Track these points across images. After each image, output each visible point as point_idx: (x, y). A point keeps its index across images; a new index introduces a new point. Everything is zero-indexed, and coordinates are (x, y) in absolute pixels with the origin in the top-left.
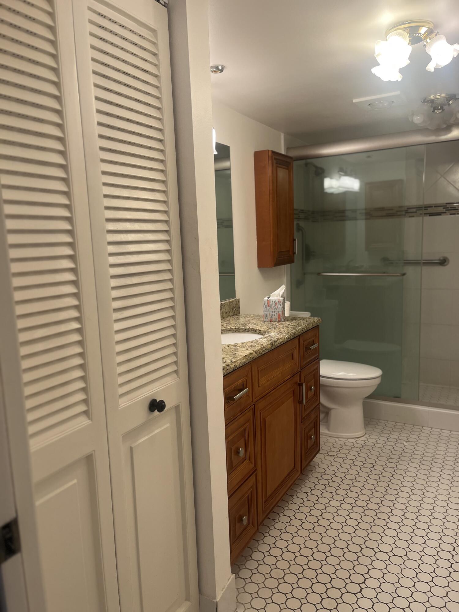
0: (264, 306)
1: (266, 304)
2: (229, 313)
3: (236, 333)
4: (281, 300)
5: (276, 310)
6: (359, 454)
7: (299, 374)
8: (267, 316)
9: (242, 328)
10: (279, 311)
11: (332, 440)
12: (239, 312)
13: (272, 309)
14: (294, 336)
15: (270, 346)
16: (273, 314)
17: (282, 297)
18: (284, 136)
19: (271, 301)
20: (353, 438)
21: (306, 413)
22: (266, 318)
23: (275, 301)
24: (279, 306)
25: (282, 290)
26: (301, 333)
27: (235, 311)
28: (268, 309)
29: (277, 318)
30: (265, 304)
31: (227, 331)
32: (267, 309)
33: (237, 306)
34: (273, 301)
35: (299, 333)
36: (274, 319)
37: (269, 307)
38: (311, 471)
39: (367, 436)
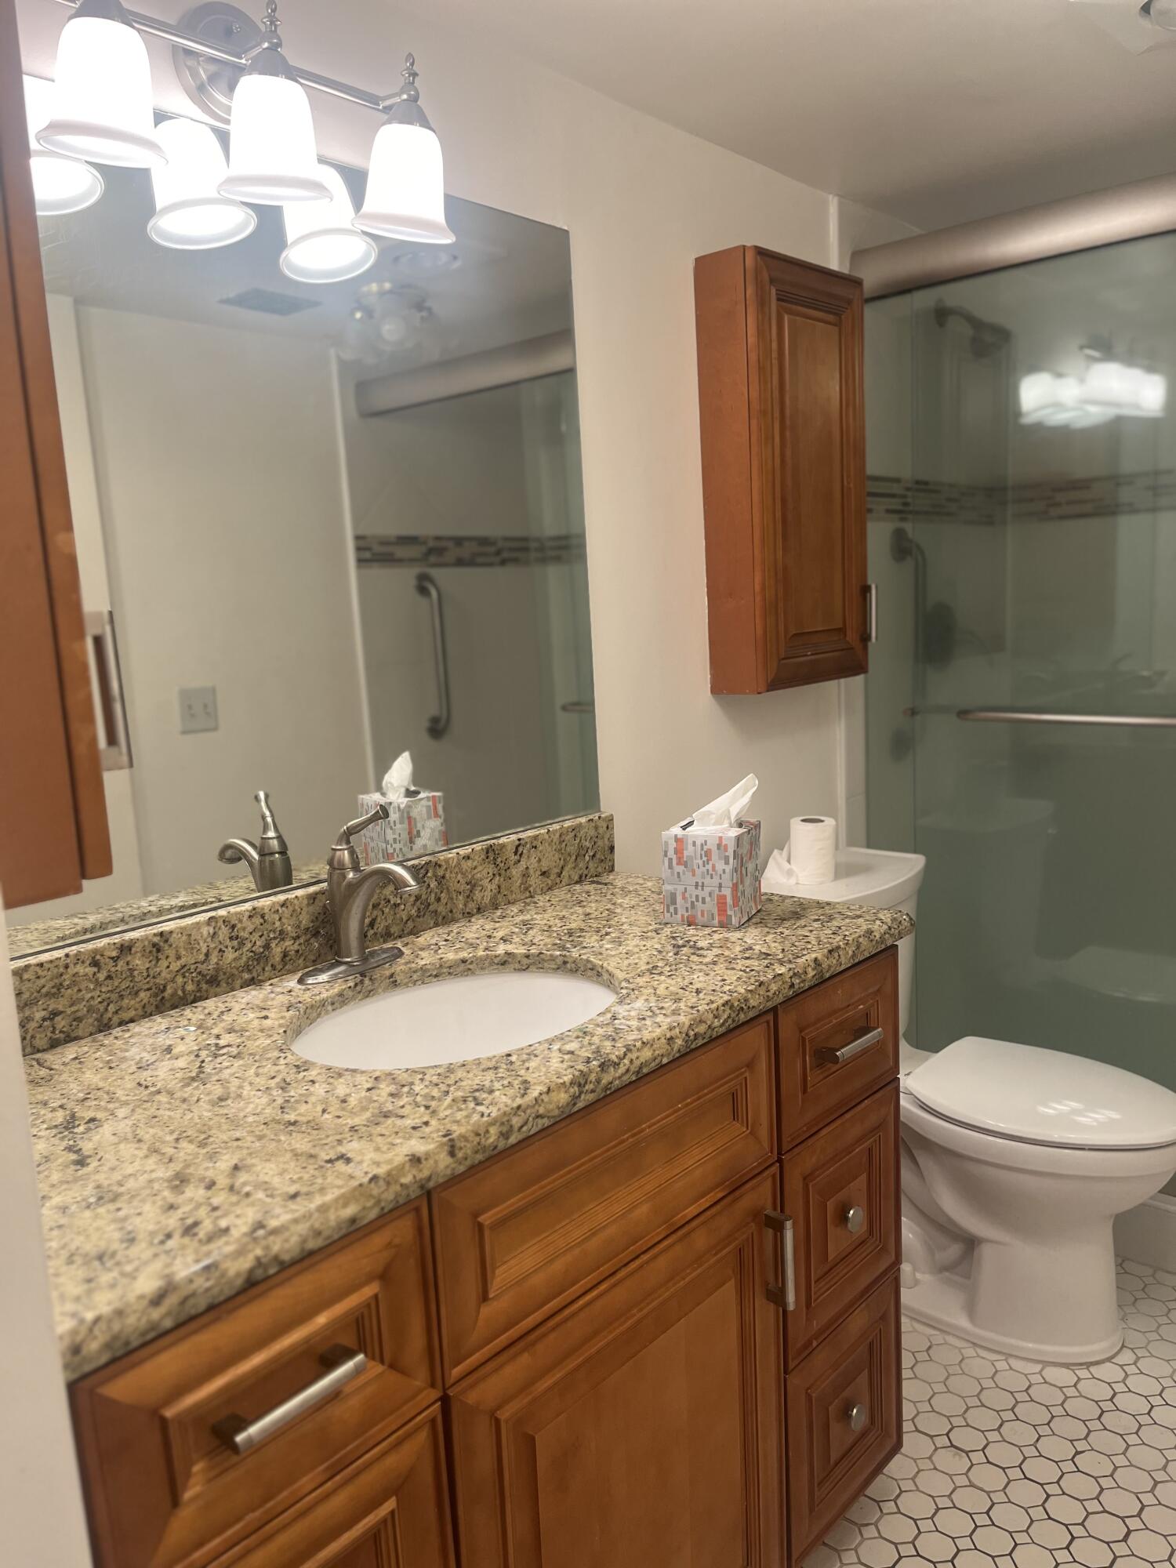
0: (664, 862)
1: (671, 853)
2: (559, 875)
3: (532, 972)
4: (729, 838)
5: (708, 880)
7: (774, 1176)
8: (674, 902)
9: (551, 955)
10: (720, 886)
12: (613, 866)
13: (694, 875)
14: (734, 1021)
16: (697, 896)
17: (740, 825)
18: (841, 206)
19: (690, 842)
21: (816, 1325)
22: (672, 909)
23: (706, 841)
24: (720, 866)
25: (744, 795)
26: (781, 999)
27: (591, 865)
28: (678, 873)
29: (715, 912)
30: (666, 855)
31: (492, 963)
32: (672, 874)
33: (600, 843)
34: (698, 843)
35: (768, 999)
36: (703, 915)
37: (682, 867)
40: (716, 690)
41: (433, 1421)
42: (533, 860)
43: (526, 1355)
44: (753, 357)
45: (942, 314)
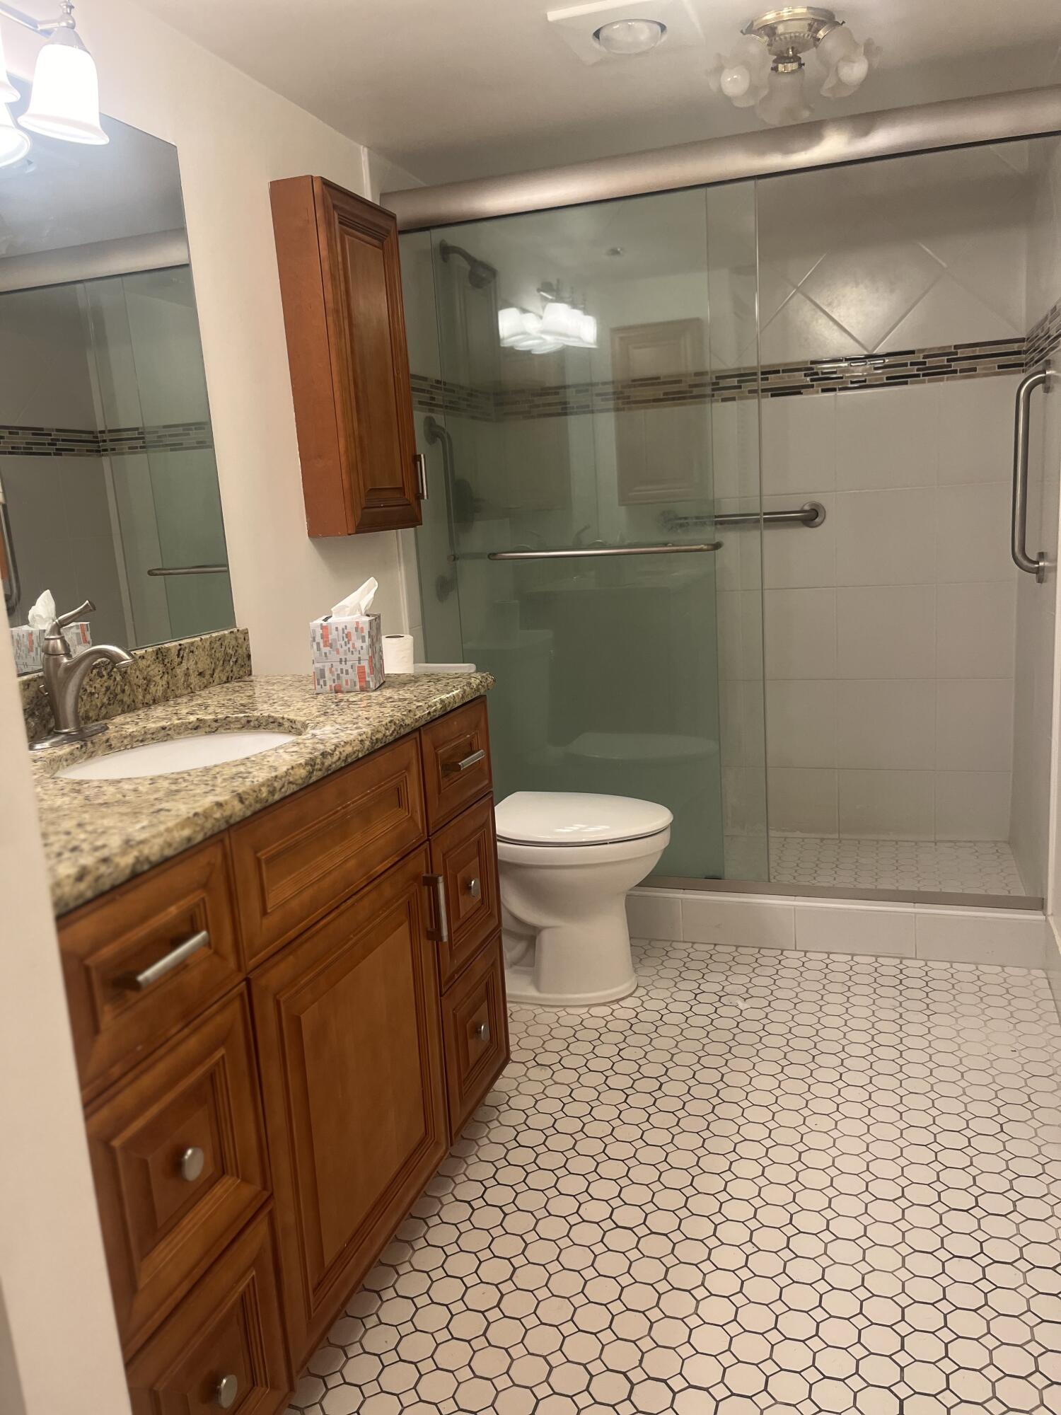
0: (312, 646)
1: (318, 639)
2: (212, 675)
3: (221, 733)
4: (364, 622)
5: (349, 656)
6: (620, 1050)
7: (426, 850)
8: (323, 676)
9: (236, 718)
10: (360, 660)
11: (548, 1017)
12: (251, 671)
13: (338, 653)
14: (398, 733)
15: (302, 772)
16: (342, 669)
17: (368, 615)
18: (369, 155)
19: (334, 628)
20: (604, 1004)
21: (457, 963)
22: (322, 682)
23: (346, 626)
24: (359, 644)
25: (368, 592)
26: (423, 722)
27: (234, 669)
28: (326, 653)
29: (357, 680)
30: (314, 640)
31: (186, 729)
32: (321, 655)
33: (240, 651)
34: (340, 628)
35: (417, 720)
36: (347, 684)
37: (328, 648)
38: (486, 1123)
39: (641, 992)
40: (312, 534)
41: (241, 995)
42: (192, 663)
43: (291, 958)
44: (326, 267)
45: (446, 251)
